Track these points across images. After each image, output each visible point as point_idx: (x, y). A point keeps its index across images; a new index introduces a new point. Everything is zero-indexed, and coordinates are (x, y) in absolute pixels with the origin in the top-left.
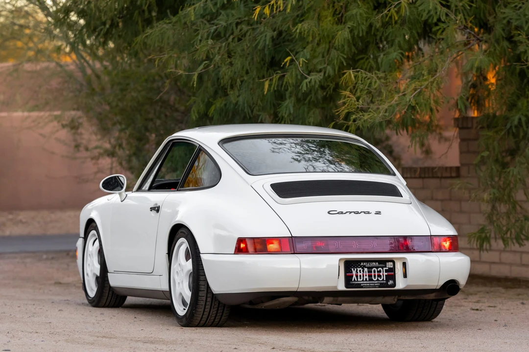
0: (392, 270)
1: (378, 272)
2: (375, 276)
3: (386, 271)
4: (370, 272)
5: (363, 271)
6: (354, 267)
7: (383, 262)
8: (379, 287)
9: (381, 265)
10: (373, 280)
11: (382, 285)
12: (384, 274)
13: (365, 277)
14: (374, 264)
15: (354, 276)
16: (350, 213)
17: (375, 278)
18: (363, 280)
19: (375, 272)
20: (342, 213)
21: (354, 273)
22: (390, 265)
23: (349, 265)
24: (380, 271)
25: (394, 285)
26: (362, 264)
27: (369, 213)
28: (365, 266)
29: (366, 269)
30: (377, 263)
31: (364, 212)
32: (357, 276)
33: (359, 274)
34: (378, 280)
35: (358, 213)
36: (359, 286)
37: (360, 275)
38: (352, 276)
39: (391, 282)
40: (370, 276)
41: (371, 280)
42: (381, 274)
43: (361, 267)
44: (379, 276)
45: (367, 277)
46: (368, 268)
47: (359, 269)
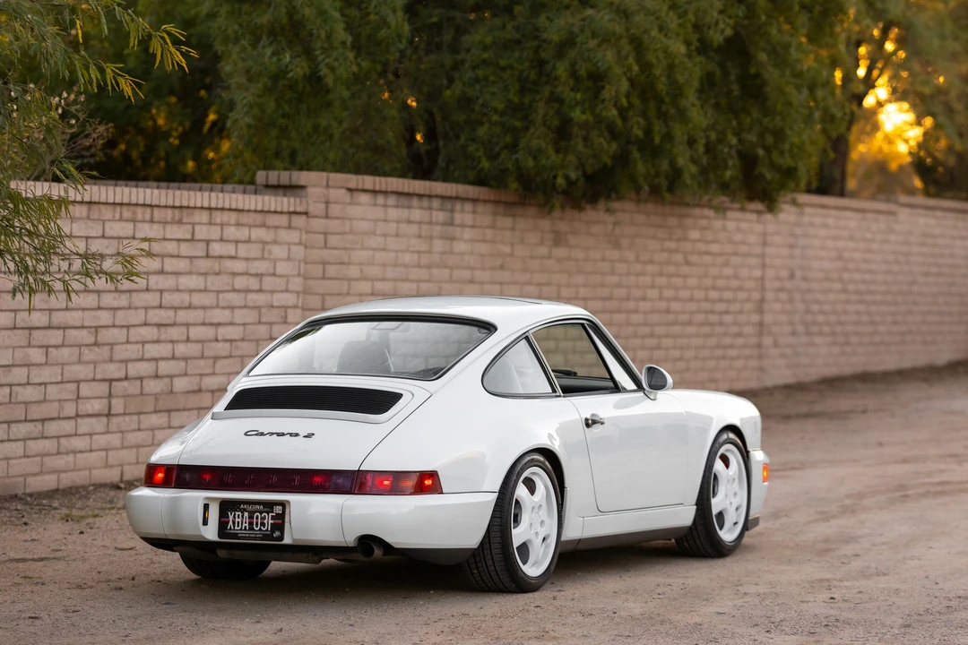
0: (282, 516)
1: (261, 519)
2: (257, 524)
3: (273, 518)
4: (251, 517)
5: (243, 516)
6: (231, 511)
7: (269, 505)
8: (261, 539)
9: (266, 509)
10: (254, 530)
11: (265, 537)
12: (269, 521)
13: (244, 525)
14: (258, 507)
15: (231, 523)
16: (273, 434)
17: (257, 527)
18: (241, 529)
19: (257, 518)
20: (262, 434)
21: (231, 518)
22: (278, 509)
23: (226, 506)
24: (264, 518)
25: (281, 538)
26: (242, 506)
27: (297, 435)
28: (245, 510)
29: (246, 514)
30: (262, 507)
31: (291, 435)
32: (234, 523)
33: (237, 520)
34: (260, 530)
35: (283, 434)
36: (235, 536)
37: (239, 521)
38: (229, 522)
39: (277, 534)
40: (251, 524)
41: (251, 529)
42: (266, 522)
43: (240, 510)
44: (263, 524)
45: (247, 525)
46: (249, 512)
47: (237, 513)
